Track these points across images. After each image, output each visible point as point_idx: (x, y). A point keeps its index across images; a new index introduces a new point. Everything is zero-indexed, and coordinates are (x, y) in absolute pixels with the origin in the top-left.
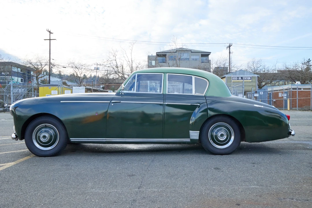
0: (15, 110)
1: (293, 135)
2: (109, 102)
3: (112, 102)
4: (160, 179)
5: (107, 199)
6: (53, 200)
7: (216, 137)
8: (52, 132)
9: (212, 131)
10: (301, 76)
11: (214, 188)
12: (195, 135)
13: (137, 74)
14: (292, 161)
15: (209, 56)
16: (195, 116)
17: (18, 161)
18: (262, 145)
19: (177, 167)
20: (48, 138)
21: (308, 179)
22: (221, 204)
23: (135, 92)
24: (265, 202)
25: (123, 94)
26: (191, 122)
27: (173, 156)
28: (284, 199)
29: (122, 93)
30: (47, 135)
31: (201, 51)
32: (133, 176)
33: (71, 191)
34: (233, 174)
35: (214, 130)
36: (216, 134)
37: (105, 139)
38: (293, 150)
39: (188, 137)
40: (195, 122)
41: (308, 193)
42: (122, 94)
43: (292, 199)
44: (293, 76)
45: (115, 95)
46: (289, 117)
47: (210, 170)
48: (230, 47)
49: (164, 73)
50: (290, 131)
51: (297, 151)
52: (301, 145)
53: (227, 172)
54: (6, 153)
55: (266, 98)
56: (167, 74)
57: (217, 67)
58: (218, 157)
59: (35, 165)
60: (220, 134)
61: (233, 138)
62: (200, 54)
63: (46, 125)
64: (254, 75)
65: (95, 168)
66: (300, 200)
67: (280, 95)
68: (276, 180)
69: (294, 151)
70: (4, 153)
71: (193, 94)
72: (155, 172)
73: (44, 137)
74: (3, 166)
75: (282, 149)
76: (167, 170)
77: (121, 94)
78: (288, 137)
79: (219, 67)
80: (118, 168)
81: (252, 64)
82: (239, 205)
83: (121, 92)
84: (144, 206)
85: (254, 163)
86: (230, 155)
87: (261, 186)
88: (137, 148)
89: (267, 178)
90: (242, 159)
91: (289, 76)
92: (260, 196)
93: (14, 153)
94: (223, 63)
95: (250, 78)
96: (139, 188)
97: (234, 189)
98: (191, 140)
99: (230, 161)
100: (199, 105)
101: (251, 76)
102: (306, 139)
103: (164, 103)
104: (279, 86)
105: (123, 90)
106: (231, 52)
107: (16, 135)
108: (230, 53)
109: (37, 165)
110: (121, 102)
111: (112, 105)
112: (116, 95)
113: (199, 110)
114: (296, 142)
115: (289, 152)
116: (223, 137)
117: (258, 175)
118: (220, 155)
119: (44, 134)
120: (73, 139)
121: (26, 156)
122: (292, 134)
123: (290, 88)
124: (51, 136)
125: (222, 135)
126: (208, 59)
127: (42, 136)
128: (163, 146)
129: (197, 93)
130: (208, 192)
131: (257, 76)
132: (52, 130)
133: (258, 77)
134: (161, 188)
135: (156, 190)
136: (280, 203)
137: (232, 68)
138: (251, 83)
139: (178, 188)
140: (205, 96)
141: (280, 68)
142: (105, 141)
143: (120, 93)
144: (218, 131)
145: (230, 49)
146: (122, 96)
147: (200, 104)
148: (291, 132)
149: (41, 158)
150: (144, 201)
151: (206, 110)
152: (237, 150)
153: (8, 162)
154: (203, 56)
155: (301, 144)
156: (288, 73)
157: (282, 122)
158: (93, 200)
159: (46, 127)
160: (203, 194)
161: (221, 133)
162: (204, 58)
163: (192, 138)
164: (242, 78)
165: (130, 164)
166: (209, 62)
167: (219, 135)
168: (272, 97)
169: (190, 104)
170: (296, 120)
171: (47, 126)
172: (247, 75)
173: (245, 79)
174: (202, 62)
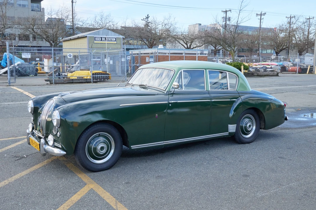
3: (170, 102)
7: (245, 128)
8: (107, 141)
10: (150, 35)
12: (232, 128)
13: (182, 70)
15: (41, 2)
20: (106, 150)
25: (174, 92)
37: (163, 142)
40: (233, 116)
49: (205, 69)
63: (99, 134)
64: (119, 36)
67: (147, 60)
71: (229, 90)
73: (102, 148)
77: (172, 92)
81: (100, 19)
94: (66, 15)
95: (115, 39)
98: (230, 133)
100: (236, 100)
101: (116, 37)
103: (211, 100)
106: (74, 1)
108: (72, 2)
110: (178, 101)
113: (236, 105)
120: (133, 147)
126: (41, 7)
127: (99, 147)
131: (122, 37)
133: (123, 38)
138: (116, 45)
144: (247, 122)
159: (99, 136)
162: (35, 5)
163: (230, 131)
164: (106, 38)
169: (230, 100)
172: (111, 36)
173: (110, 40)
174: (32, 10)
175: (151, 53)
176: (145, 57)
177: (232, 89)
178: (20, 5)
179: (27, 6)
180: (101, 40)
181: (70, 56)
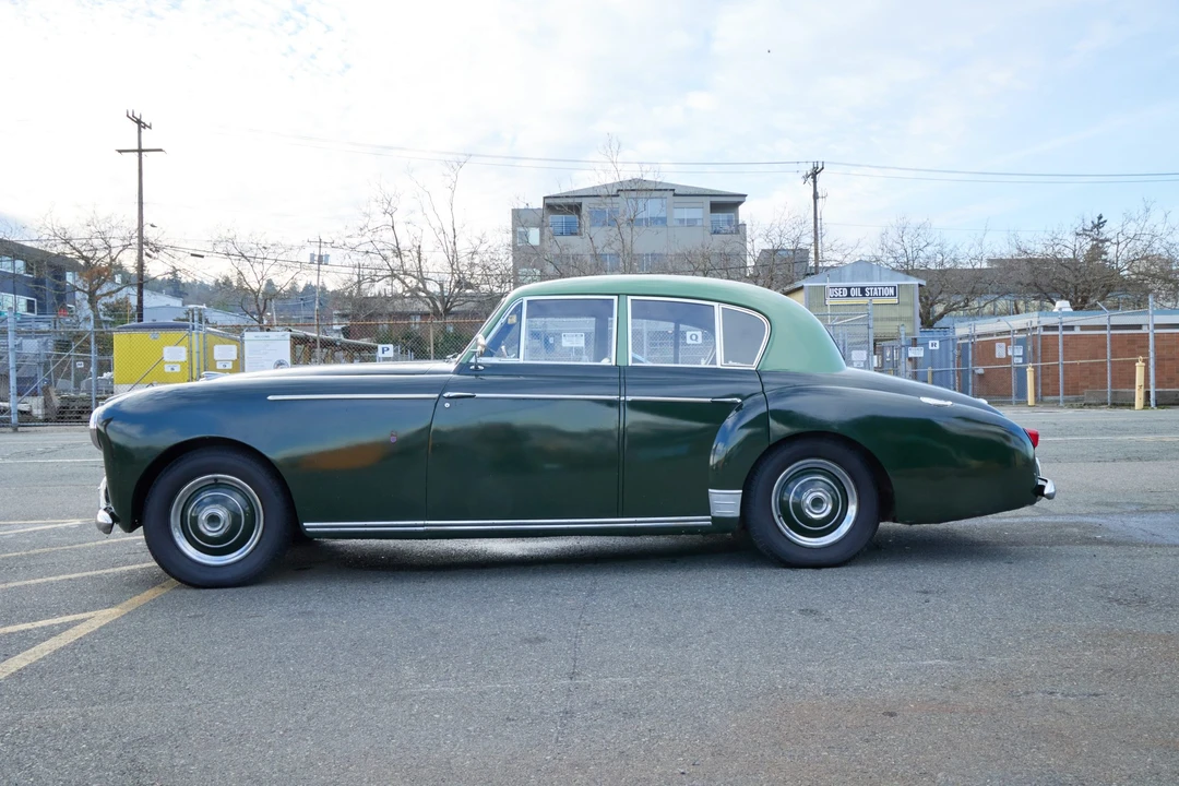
0: (105, 427)
1: (1050, 497)
2: (437, 395)
3: (446, 395)
4: (631, 648)
5: (479, 710)
6: (309, 719)
7: (798, 507)
8: (236, 500)
9: (785, 487)
10: (1071, 278)
11: (811, 669)
12: (726, 502)
13: (525, 299)
14: (1047, 581)
15: (741, 208)
16: (725, 441)
17: (127, 603)
18: (947, 531)
19: (679, 612)
20: (227, 525)
21: (1097, 635)
22: (838, 714)
23: (521, 361)
24: (971, 706)
25: (480, 367)
26: (713, 460)
27: (654, 576)
28: (1027, 693)
29: (476, 365)
30: (222, 513)
31: (711, 191)
32: (540, 641)
33: (354, 693)
34: (863, 627)
35: (790, 485)
36: (797, 500)
37: (422, 522)
38: (1051, 546)
39: (705, 509)
40: (728, 458)
41: (1098, 676)
42: (476, 368)
43: (1051, 693)
44: (1043, 281)
45: (454, 373)
46: (1034, 438)
47: (786, 616)
48: (814, 174)
49: (618, 295)
50: (1040, 483)
51: (1064, 549)
52: (1076, 530)
53: (844, 622)
54: (70, 579)
55: (951, 364)
56: (630, 298)
57: (771, 248)
58: (806, 575)
59: (195, 616)
60: (810, 497)
61: (852, 510)
62: (707, 201)
63: (216, 479)
64: (906, 280)
65: (404, 621)
66: (1074, 696)
67: (1000, 351)
68: (1000, 642)
69: (1054, 549)
70: (62, 577)
71: (719, 366)
72: (609, 627)
73: (213, 519)
74: (84, 620)
75: (1013, 543)
76: (645, 620)
77: (473, 367)
78: (1032, 502)
79: (777, 250)
80: (482, 620)
81: (896, 238)
82: (892, 715)
83: (473, 360)
84: (602, 726)
85: (926, 592)
86: (844, 569)
87: (955, 658)
88: (526, 553)
89: (970, 636)
90: (885, 580)
91: (1027, 279)
92: (955, 689)
93: (99, 578)
94: (793, 235)
95: (892, 291)
96: (571, 678)
97: (873, 670)
98: (714, 519)
99: (849, 588)
100: (739, 401)
101: (895, 283)
102: (1093, 509)
103: (623, 398)
104: (996, 319)
105: (482, 355)
106: (820, 195)
107: (112, 515)
108: (816, 197)
109: (202, 616)
110: (478, 395)
111: (447, 405)
112: (457, 372)
113: (740, 418)
114: (1060, 519)
115: (1036, 553)
116: (821, 507)
117: (944, 628)
118: (811, 570)
119: (210, 511)
120: (311, 526)
121: (148, 588)
122: (1045, 492)
123: (1035, 324)
124: (235, 516)
125: (817, 502)
126: (737, 221)
128: (612, 542)
129: (730, 363)
130: (791, 681)
131: (917, 283)
132: (238, 496)
133: (920, 286)
134: (641, 674)
135: (628, 681)
136: (1015, 706)
137: (826, 255)
138: (897, 307)
139: (695, 672)
140: (759, 373)
141: (997, 251)
142: (425, 531)
143: (472, 364)
144: (804, 488)
145: (815, 182)
146: (476, 375)
147: (744, 398)
148: (1043, 487)
149: (203, 591)
150: (598, 713)
151: (761, 421)
152: (865, 550)
153: (95, 606)
154: (715, 207)
155: (1075, 525)
156: (1026, 268)
157: (1012, 452)
158: (437, 716)
159: (216, 485)
160: (776, 688)
161: (814, 496)
162: (722, 217)
163: (717, 512)
164: (863, 290)
165: (519, 604)
166: (738, 229)
167: (808, 502)
168: (970, 358)
169: (709, 400)
170: (1057, 443)
171: (219, 481)
172: (880, 280)
173: (876, 293)
174: (715, 232)
175: (1019, 330)
176: (994, 342)
177: (735, 364)
178: (682, 221)
179: (699, 223)
180: (849, 295)
181: (694, 337)
